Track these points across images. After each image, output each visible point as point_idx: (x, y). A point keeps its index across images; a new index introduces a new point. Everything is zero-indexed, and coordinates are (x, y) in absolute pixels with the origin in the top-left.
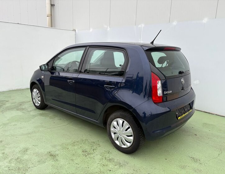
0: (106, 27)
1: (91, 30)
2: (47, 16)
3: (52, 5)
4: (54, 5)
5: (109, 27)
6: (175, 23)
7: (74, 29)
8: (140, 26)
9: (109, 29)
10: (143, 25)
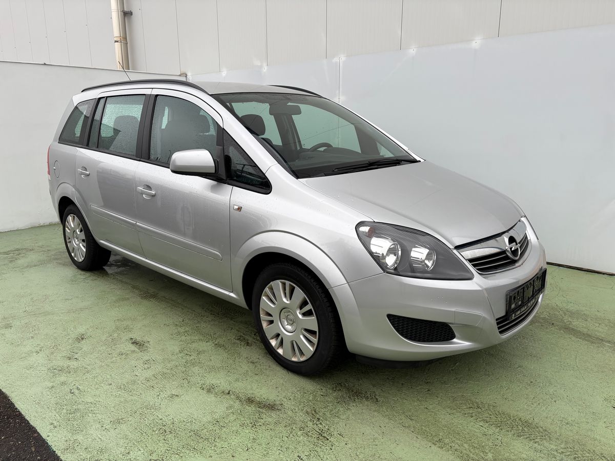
0: (258, 63)
1: (224, 73)
2: (116, 41)
3: (126, 15)
4: (131, 13)
5: (265, 64)
6: (412, 51)
7: (182, 73)
8: (336, 60)
9: (265, 69)
10: (343, 58)
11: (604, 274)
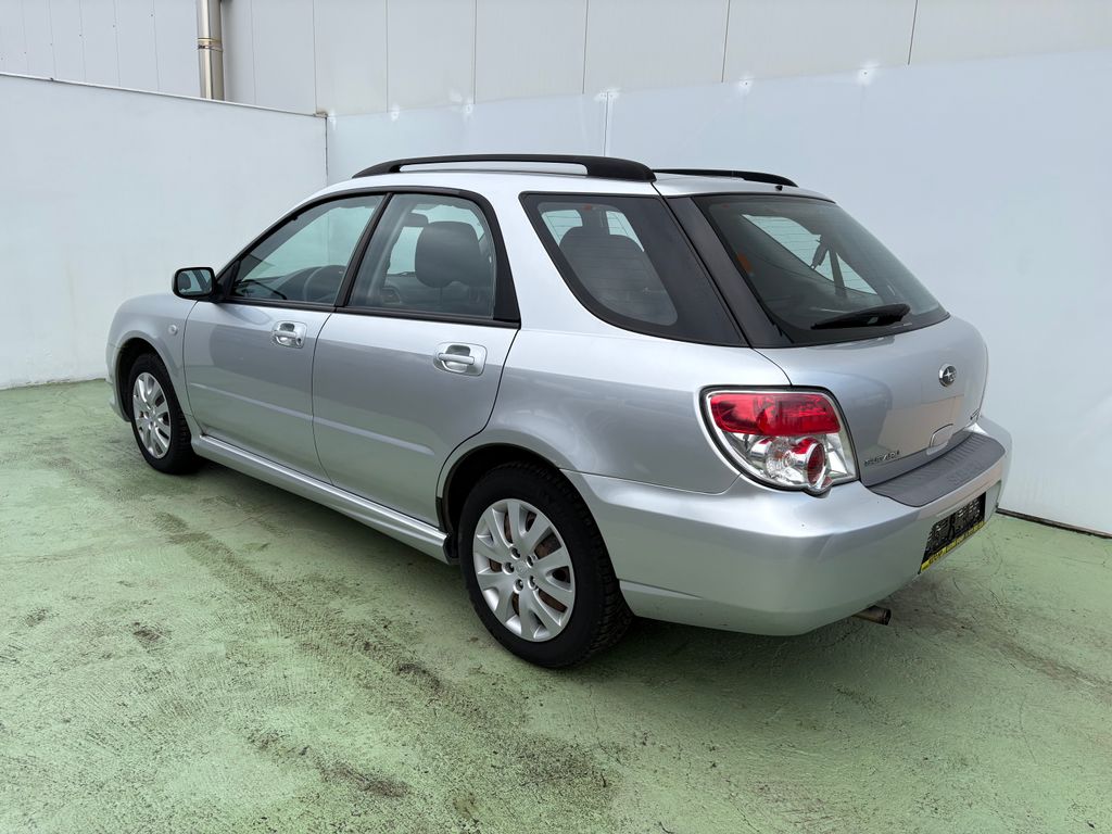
0: (458, 98)
1: (395, 114)
2: (201, 47)
5: (470, 101)
6: (744, 85)
7: (319, 110)
8: (600, 97)
9: (469, 110)
10: (614, 94)
11: (1090, 534)
